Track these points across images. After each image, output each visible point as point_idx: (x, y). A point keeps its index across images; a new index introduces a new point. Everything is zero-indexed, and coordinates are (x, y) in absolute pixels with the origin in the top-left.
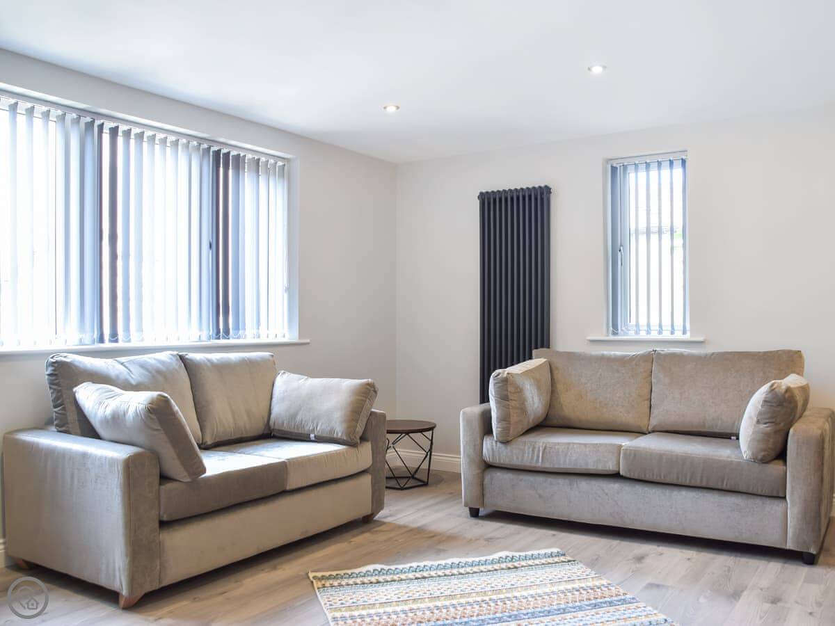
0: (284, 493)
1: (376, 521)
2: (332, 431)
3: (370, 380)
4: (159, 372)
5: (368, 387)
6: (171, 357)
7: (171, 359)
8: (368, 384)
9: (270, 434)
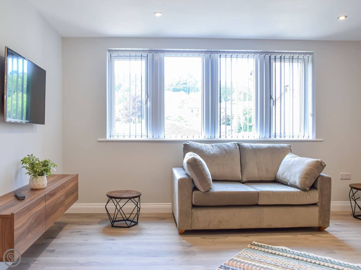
0: (257, 205)
1: (326, 231)
2: (295, 182)
3: (320, 159)
4: (225, 150)
5: (317, 163)
6: (233, 144)
7: (233, 145)
8: (318, 162)
9: (276, 181)
